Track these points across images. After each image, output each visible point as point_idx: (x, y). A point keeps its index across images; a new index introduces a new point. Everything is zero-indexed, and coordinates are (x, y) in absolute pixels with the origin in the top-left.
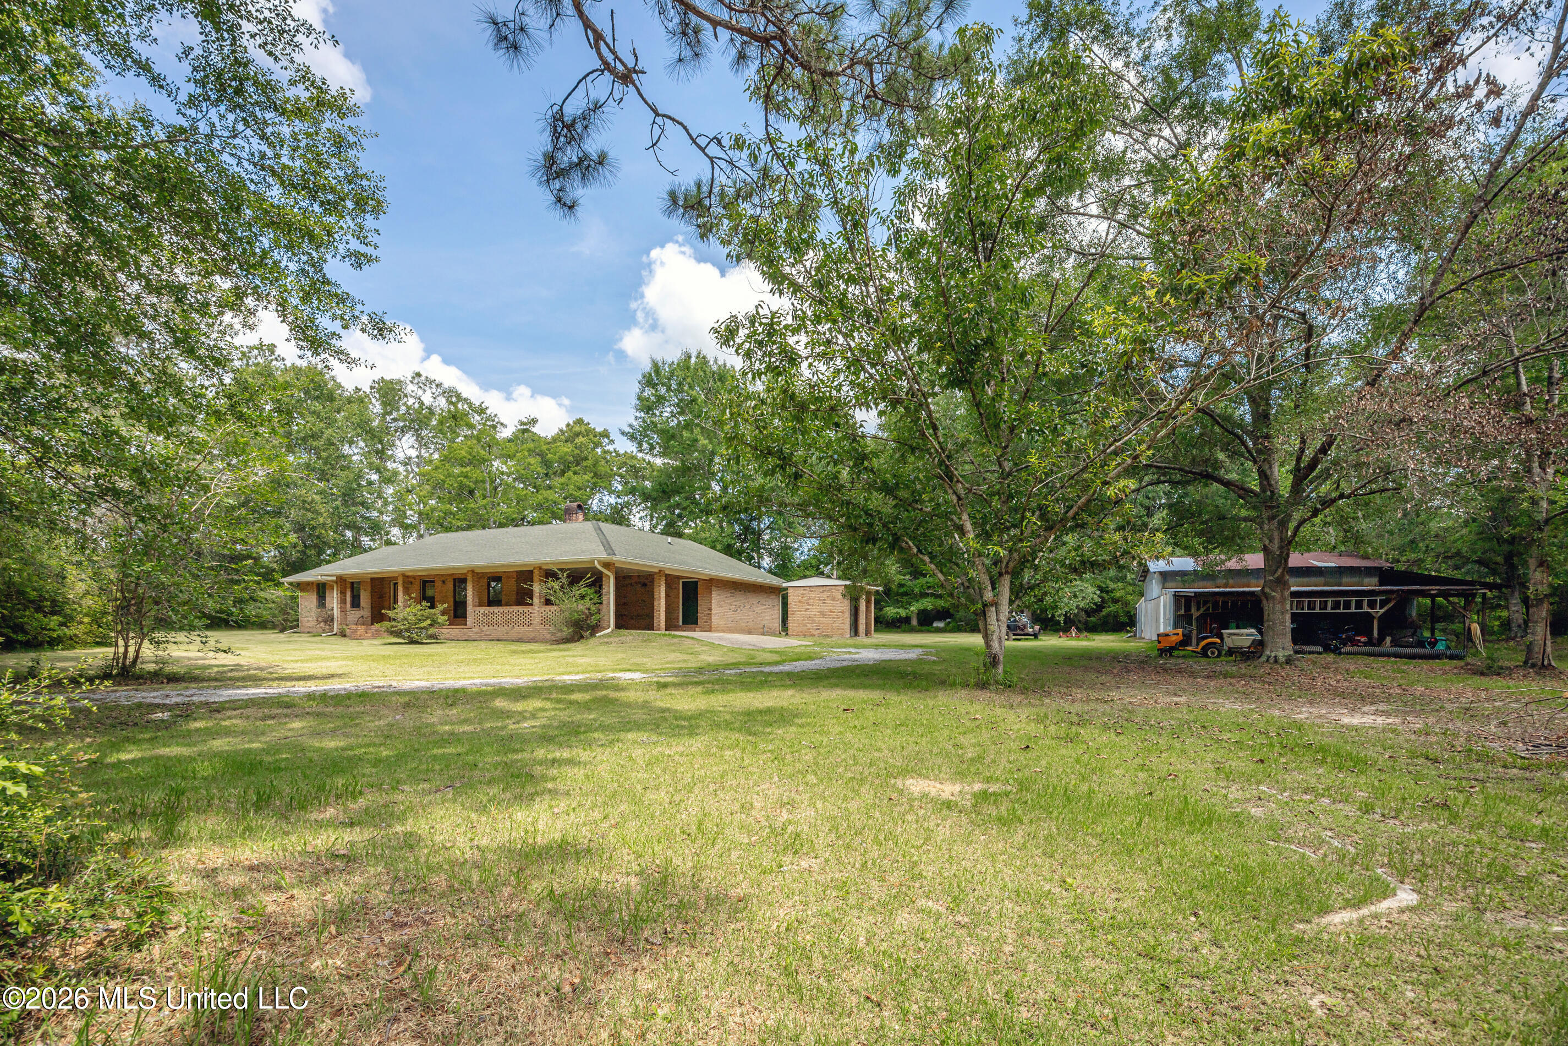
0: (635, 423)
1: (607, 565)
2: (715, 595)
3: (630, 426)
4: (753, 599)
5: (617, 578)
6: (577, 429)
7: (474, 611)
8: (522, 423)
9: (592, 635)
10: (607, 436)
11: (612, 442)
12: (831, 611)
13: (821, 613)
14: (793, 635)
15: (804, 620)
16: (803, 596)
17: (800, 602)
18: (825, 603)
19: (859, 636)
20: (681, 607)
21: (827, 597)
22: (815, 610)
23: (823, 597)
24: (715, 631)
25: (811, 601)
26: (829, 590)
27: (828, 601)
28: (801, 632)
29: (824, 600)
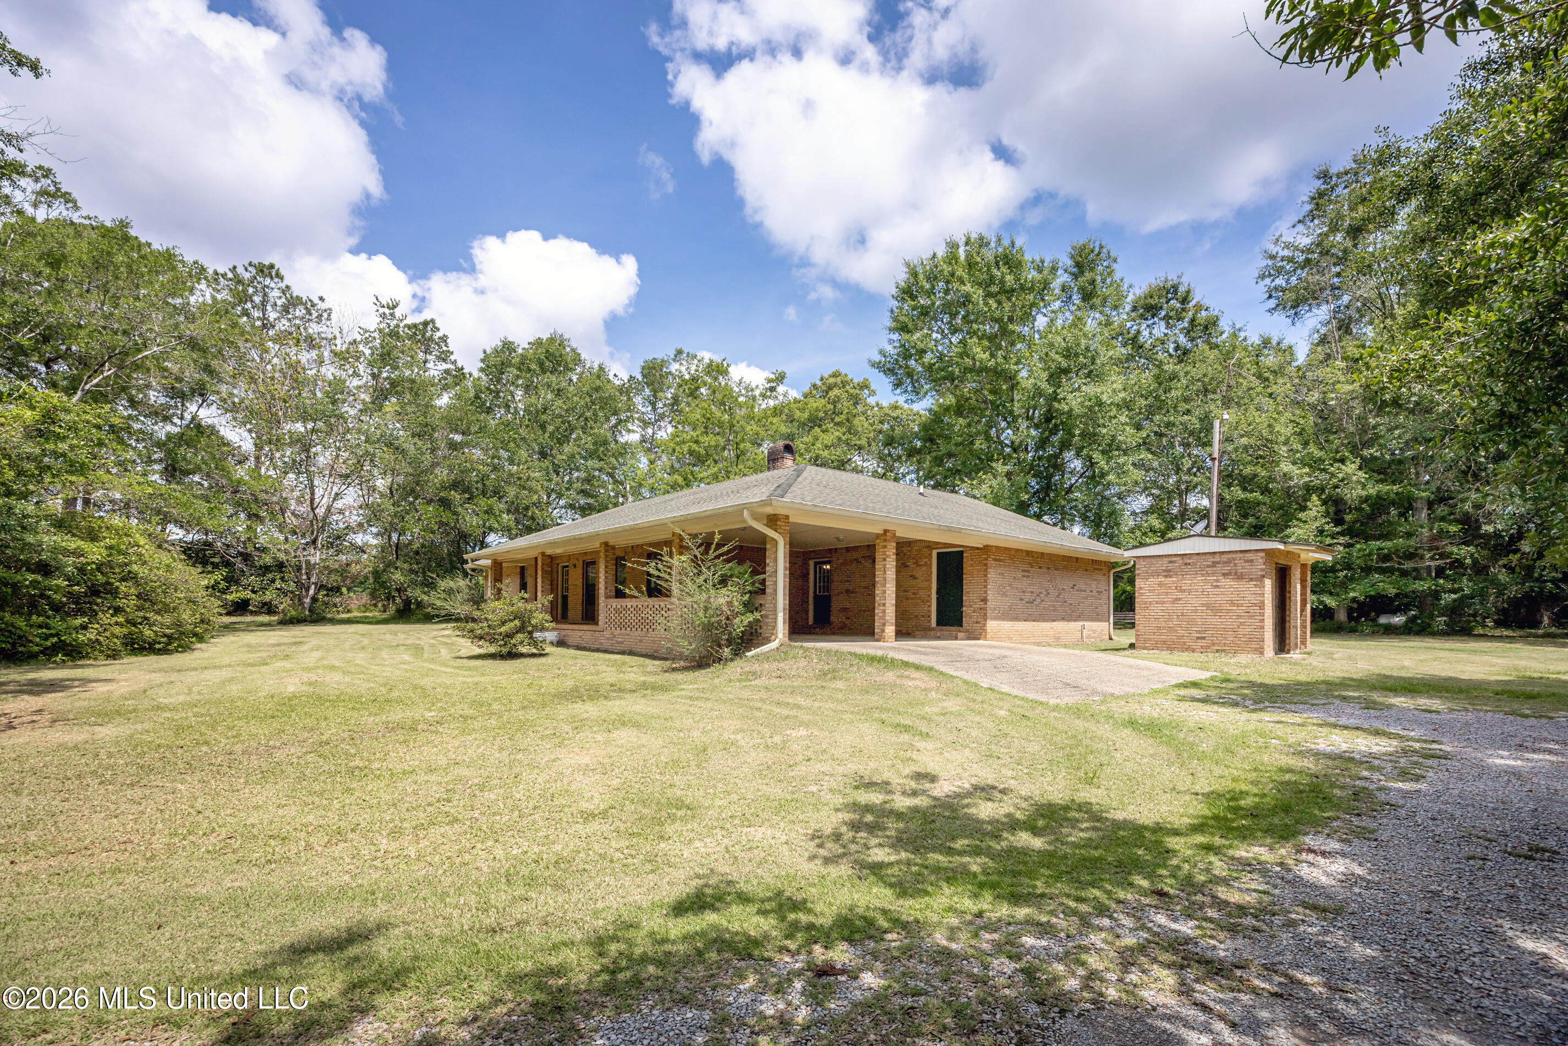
0: (889, 349)
1: (773, 521)
2: (992, 575)
3: (882, 352)
4: (1064, 582)
5: (792, 544)
6: (832, 380)
7: (606, 605)
8: (769, 381)
9: (737, 654)
10: (867, 387)
11: (873, 393)
12: (1232, 603)
13: (1208, 606)
14: (1145, 648)
15: (1170, 620)
16: (1168, 573)
17: (1160, 585)
18: (1217, 587)
19: (1288, 652)
20: (934, 596)
21: (1224, 575)
22: (1194, 601)
23: (1213, 574)
24: (992, 639)
25: (1186, 583)
26: (1228, 562)
27: (1226, 582)
28: (1164, 642)
29: (1217, 581)
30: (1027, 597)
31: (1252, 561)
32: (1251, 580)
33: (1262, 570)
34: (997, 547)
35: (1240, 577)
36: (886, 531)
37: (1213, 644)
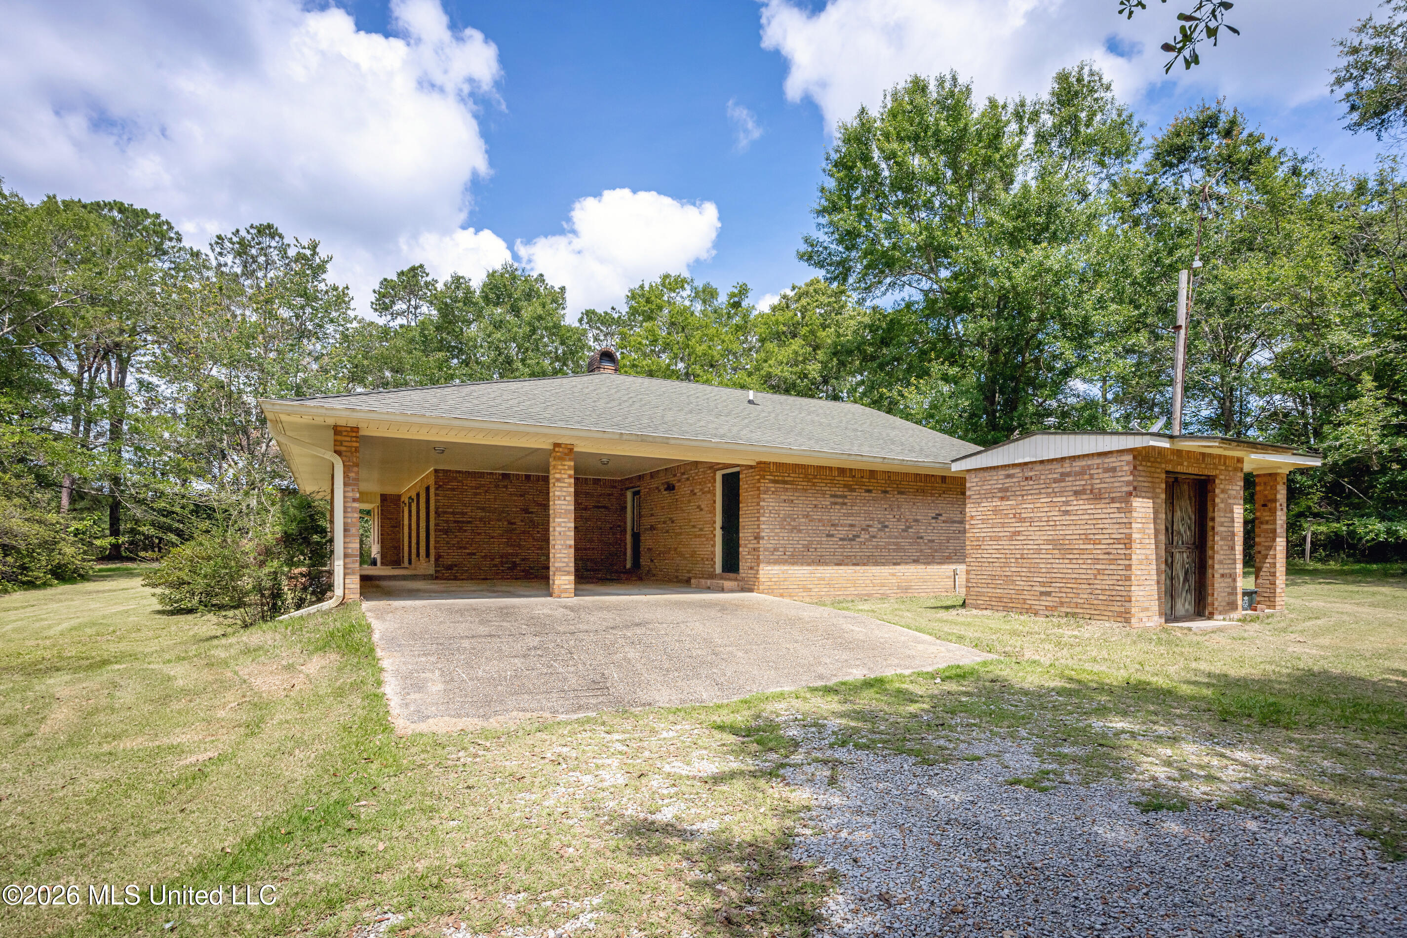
2: (769, 502)
4: (917, 510)
12: (1087, 540)
13: (1055, 543)
14: (977, 607)
15: (1006, 564)
16: (1004, 494)
17: (996, 511)
18: (1066, 513)
19: (1210, 617)
20: (719, 533)
21: (1076, 493)
22: (1037, 536)
23: (1061, 493)
24: (770, 591)
25: (1027, 508)
26: (1082, 473)
27: (1079, 505)
28: (1000, 599)
29: (1067, 503)
30: (842, 532)
31: (1114, 470)
32: (1113, 500)
33: (1128, 483)
34: (778, 465)
35: (1097, 496)
36: (557, 445)
37: (1062, 604)
